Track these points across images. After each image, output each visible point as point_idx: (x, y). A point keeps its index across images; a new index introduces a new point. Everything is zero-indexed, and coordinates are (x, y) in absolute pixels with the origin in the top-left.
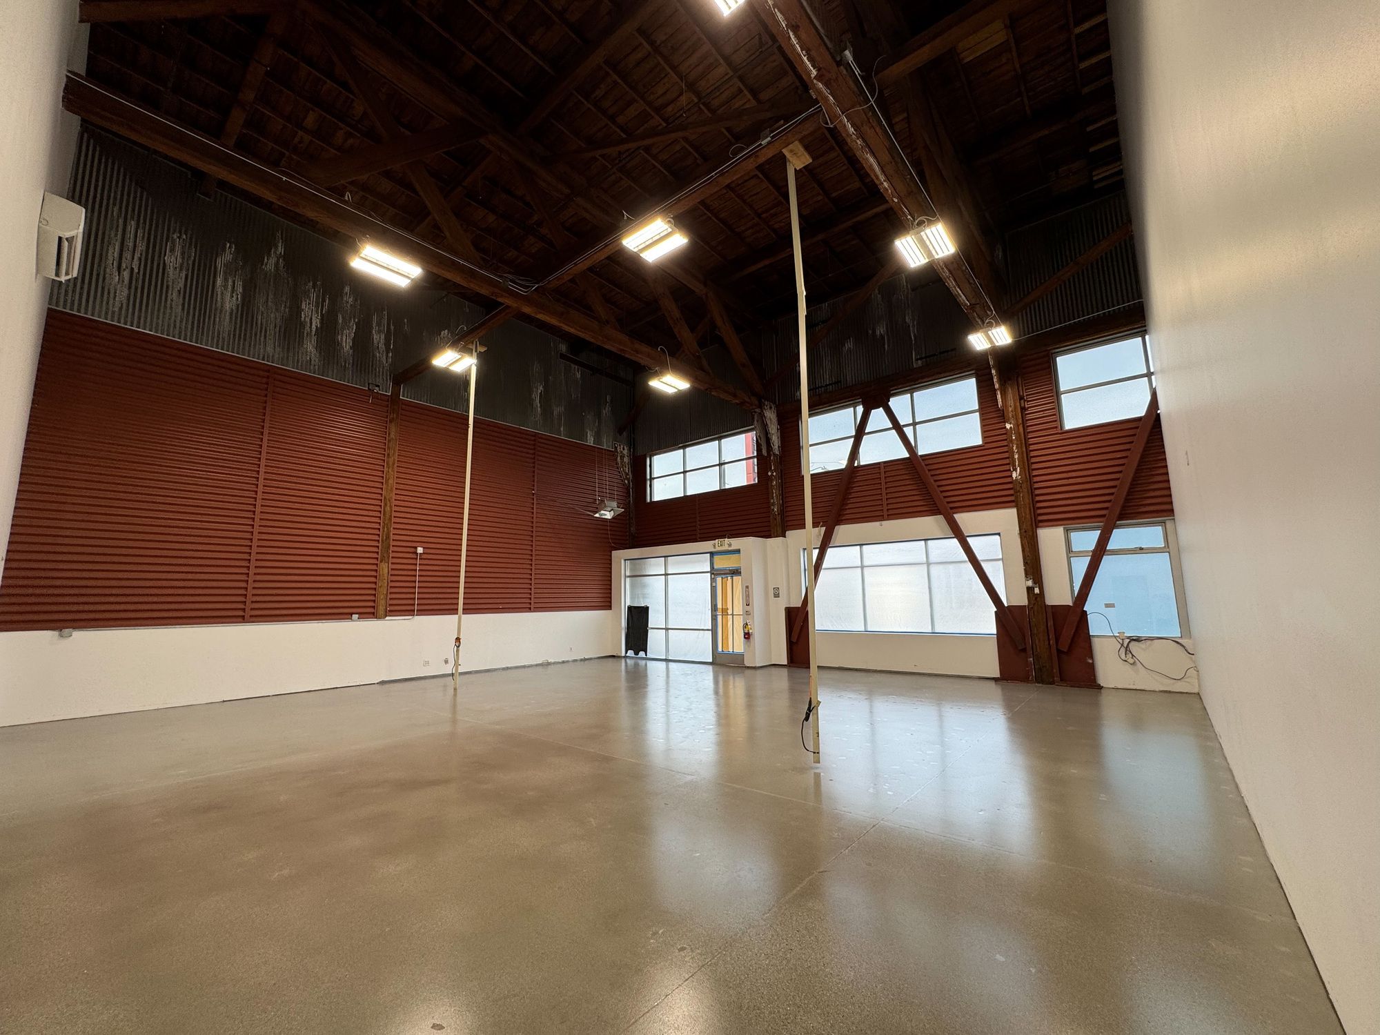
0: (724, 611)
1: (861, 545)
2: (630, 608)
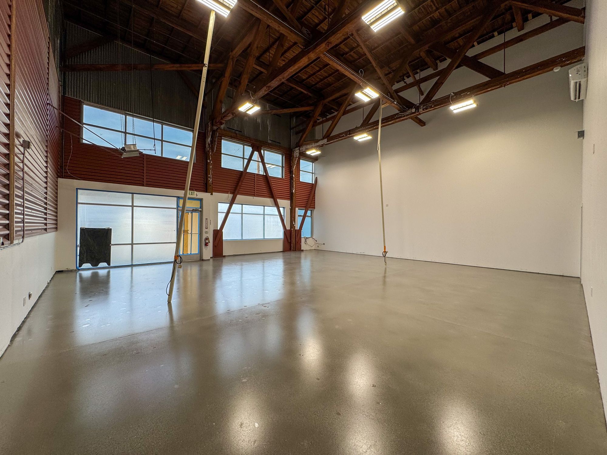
0: (186, 232)
2: (82, 230)
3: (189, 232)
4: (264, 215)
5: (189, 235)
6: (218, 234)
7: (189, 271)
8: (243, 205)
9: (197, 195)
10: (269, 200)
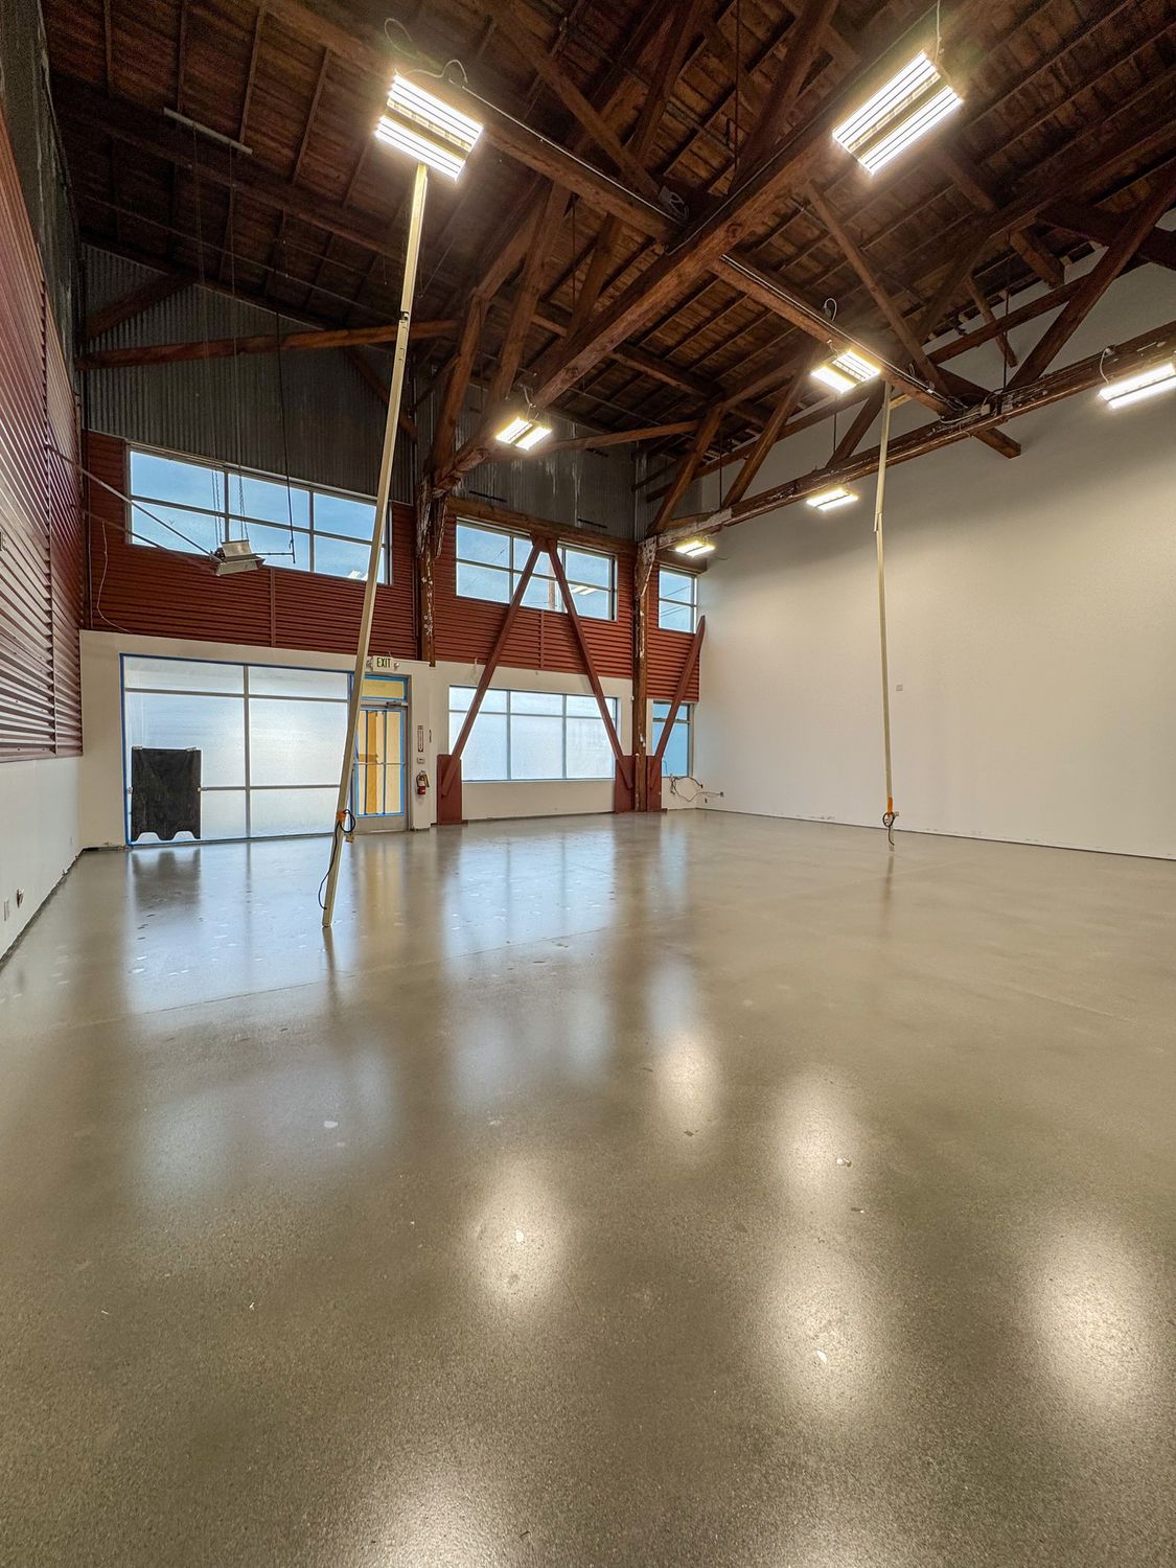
1: (509, 691)
2: (136, 752)
3: (380, 759)
5: (380, 768)
6: (448, 766)
7: (380, 855)
8: (512, 693)
9: (396, 667)
10: (578, 680)
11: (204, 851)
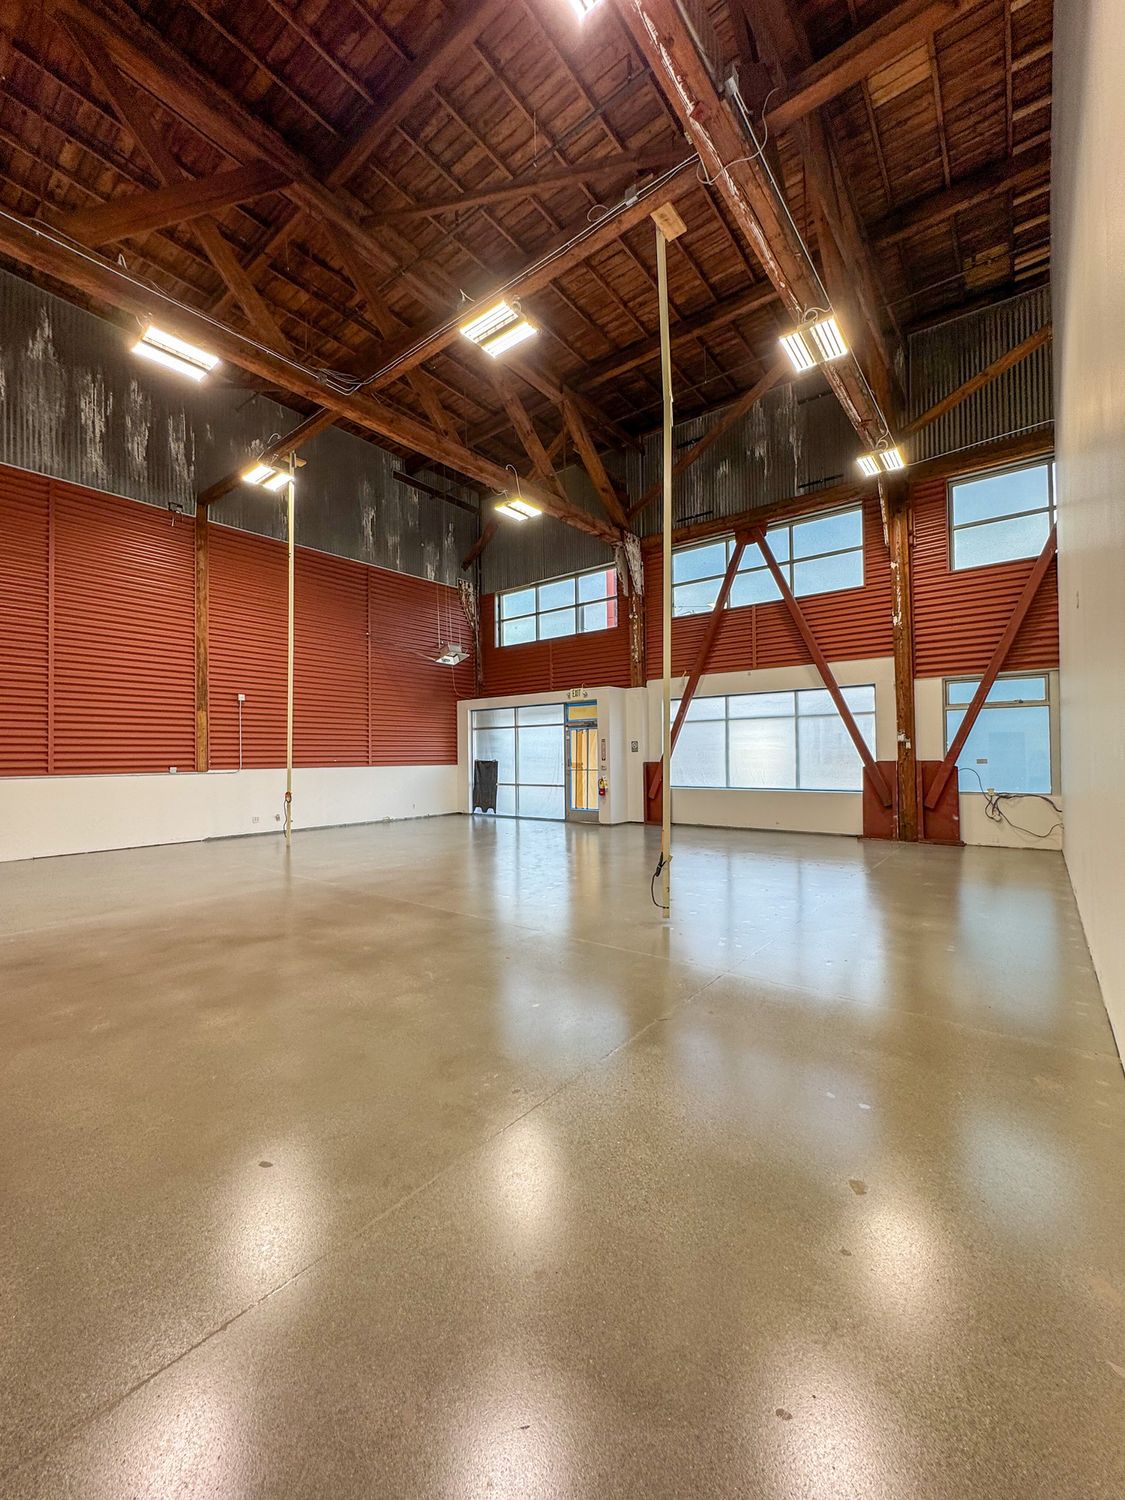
0: (579, 766)
1: (727, 696)
2: (477, 763)
3: (584, 767)
4: (797, 717)
5: (584, 772)
6: (653, 774)
8: (730, 698)
11: (498, 821)
